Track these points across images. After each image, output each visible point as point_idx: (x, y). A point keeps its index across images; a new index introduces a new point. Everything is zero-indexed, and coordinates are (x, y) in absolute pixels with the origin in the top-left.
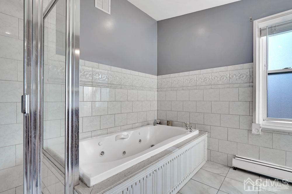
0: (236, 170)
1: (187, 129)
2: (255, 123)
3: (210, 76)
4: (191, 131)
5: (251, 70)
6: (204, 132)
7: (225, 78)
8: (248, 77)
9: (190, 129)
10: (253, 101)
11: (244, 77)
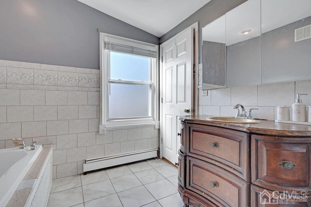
0: (86, 174)
1: (23, 148)
2: (102, 124)
3: (55, 75)
4: (34, 149)
5: (98, 76)
6: (48, 145)
7: (74, 80)
8: (96, 82)
9: (32, 146)
10: (100, 105)
11: (93, 82)
